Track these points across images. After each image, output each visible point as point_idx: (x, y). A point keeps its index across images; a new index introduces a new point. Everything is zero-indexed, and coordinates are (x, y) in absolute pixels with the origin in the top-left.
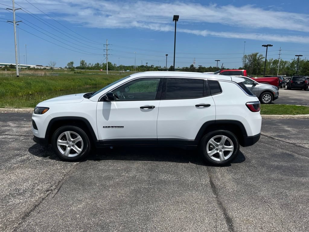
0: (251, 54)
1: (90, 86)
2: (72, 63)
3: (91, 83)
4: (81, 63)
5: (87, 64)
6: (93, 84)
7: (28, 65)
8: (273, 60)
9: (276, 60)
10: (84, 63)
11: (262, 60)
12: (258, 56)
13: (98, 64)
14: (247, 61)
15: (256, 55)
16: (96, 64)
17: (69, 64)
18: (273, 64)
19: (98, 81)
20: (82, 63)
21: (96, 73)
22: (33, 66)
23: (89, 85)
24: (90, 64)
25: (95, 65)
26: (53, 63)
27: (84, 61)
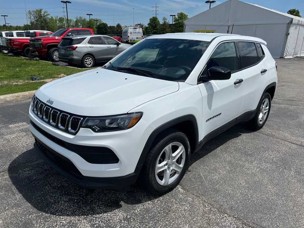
0: (35, 10)
8: (58, 18)
9: (61, 17)
11: (48, 16)
12: (42, 13)
14: (32, 17)
15: (40, 11)
18: (59, 22)
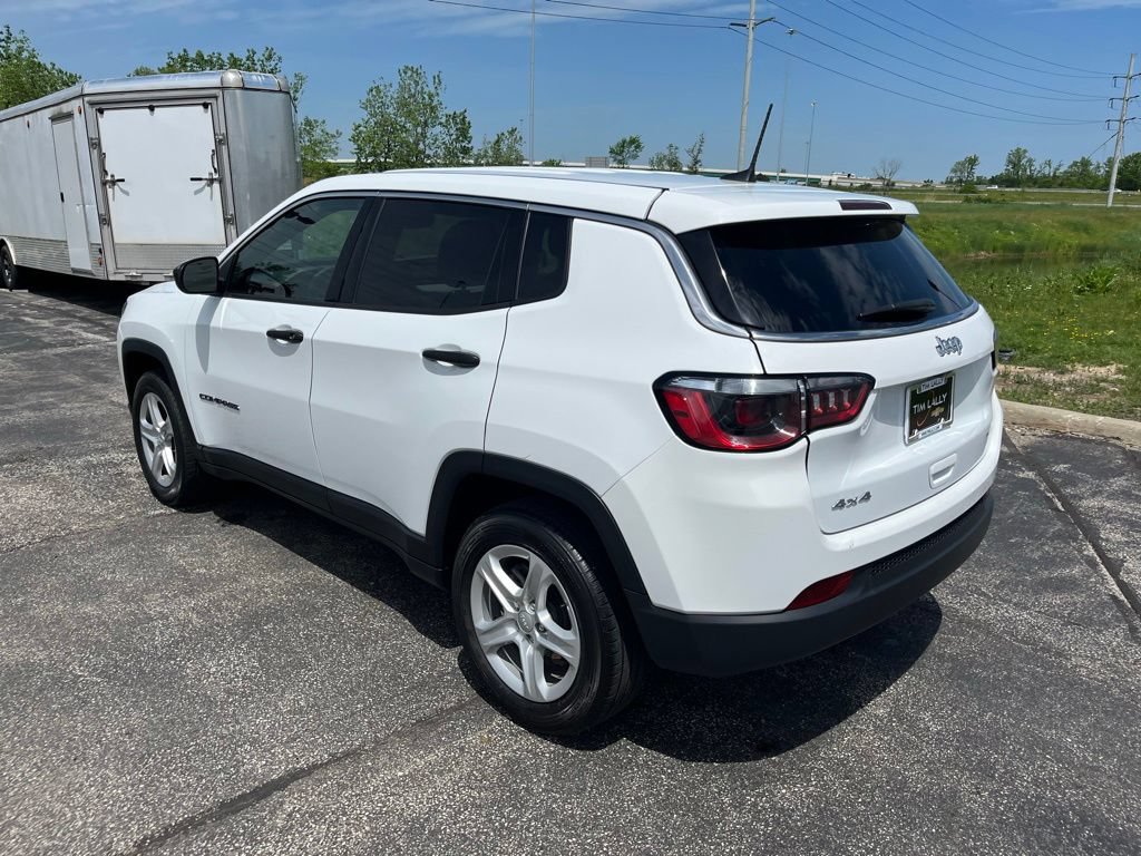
1: (992, 255)
2: (973, 162)
3: (999, 244)
4: (1010, 162)
5: (1036, 166)
6: (1006, 247)
7: (810, 176)
10: (1023, 161)
13: (1085, 163)
16: (1075, 164)
17: (959, 168)
19: (1033, 237)
20: (1016, 160)
21: (1059, 203)
22: (828, 178)
23: (988, 252)
24: (1049, 163)
25: (1071, 167)
26: (890, 164)
27: (1025, 151)
